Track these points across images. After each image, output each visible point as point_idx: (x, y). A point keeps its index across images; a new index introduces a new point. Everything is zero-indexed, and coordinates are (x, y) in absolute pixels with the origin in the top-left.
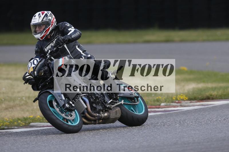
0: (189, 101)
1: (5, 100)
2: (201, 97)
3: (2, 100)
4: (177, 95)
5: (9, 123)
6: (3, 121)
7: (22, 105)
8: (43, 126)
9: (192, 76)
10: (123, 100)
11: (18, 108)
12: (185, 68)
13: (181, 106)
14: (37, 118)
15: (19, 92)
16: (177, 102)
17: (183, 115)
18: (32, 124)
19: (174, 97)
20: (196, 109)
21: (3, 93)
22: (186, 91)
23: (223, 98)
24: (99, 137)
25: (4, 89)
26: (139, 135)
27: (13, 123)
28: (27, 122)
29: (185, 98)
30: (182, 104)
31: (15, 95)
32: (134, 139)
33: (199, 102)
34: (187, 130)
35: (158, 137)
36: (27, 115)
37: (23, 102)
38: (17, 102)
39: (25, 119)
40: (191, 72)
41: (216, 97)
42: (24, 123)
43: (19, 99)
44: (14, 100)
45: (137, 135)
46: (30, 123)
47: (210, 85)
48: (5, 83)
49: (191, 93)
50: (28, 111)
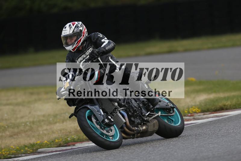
0: (202, 114)
1: (8, 127)
2: (214, 108)
3: (5, 128)
4: (189, 108)
5: (15, 152)
6: (9, 149)
7: (27, 131)
8: (52, 152)
9: (201, 87)
10: (160, 112)
11: (23, 135)
12: (193, 79)
13: (195, 119)
14: (44, 144)
15: (22, 117)
16: (189, 115)
17: (197, 128)
18: (40, 150)
19: (186, 110)
20: (210, 122)
21: (6, 120)
22: (198, 103)
23: (237, 107)
24: (112, 158)
25: (6, 115)
26: (155, 153)
27: (20, 150)
28: (35, 149)
29: (198, 111)
30: (195, 117)
31: (18, 121)
32: (150, 158)
33: (213, 114)
34: (205, 144)
35: (175, 154)
36: (33, 141)
37: (27, 128)
38: (22, 128)
39: (33, 145)
40: (200, 83)
41: (230, 107)
42: (32, 149)
43: (23, 124)
44: (18, 126)
45: (153, 153)
46: (37, 149)
47: (222, 95)
48: (6, 109)
49: (203, 105)
50: (33, 136)
